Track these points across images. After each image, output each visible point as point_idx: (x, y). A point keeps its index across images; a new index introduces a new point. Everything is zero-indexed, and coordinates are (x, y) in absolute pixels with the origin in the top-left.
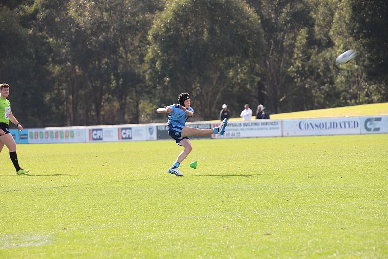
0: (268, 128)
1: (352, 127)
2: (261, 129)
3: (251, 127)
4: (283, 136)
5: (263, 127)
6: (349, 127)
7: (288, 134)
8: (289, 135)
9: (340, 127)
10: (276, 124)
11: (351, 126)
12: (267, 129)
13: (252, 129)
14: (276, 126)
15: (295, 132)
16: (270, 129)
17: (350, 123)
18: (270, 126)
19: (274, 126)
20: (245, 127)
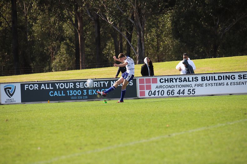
2: (239, 84)
3: (218, 82)
13: (220, 84)
20: (206, 82)
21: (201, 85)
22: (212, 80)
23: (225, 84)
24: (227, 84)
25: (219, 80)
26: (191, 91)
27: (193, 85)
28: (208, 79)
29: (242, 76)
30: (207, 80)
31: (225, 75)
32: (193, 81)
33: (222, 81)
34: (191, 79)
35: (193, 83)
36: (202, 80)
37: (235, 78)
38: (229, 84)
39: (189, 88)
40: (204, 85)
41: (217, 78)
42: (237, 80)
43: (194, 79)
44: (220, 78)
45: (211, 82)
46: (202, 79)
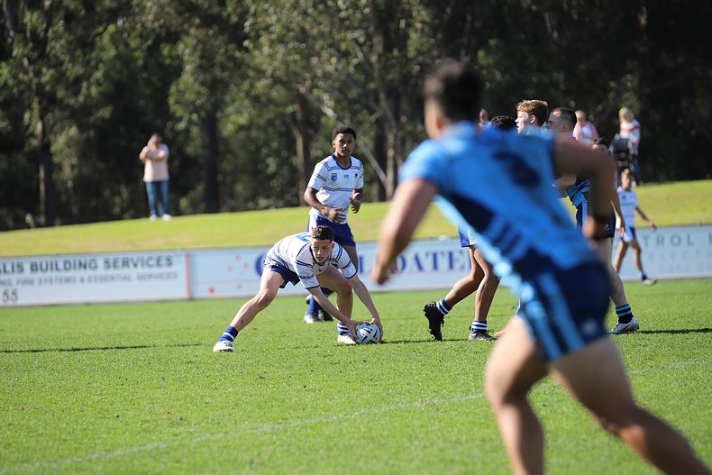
0: (134, 277)
1: (462, 268)
2: (104, 279)
3: (64, 274)
4: (191, 299)
5: (112, 272)
6: (451, 266)
7: (212, 290)
8: (216, 294)
9: (415, 268)
10: (164, 262)
11: (457, 265)
12: (127, 278)
13: (68, 280)
14: (164, 270)
15: (239, 287)
16: (141, 278)
17: (456, 255)
18: (141, 270)
19: (156, 270)
20: (39, 275)
21: (31, 282)
22: (52, 269)
23: (78, 279)
24: (82, 280)
25: (65, 269)
26: (10, 294)
27: (14, 282)
28: (44, 267)
29: (111, 262)
30: (42, 269)
31: (77, 259)
32: (13, 270)
33: (71, 273)
34: (9, 268)
35: (14, 277)
36: (32, 270)
37: (96, 267)
38: (86, 278)
39: (5, 287)
40: (36, 282)
41: (61, 265)
42: (101, 271)
43: (16, 268)
44: (68, 266)
45: (49, 274)
46: (32, 266)
